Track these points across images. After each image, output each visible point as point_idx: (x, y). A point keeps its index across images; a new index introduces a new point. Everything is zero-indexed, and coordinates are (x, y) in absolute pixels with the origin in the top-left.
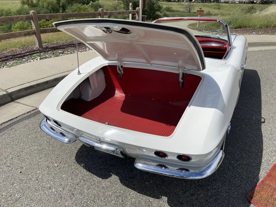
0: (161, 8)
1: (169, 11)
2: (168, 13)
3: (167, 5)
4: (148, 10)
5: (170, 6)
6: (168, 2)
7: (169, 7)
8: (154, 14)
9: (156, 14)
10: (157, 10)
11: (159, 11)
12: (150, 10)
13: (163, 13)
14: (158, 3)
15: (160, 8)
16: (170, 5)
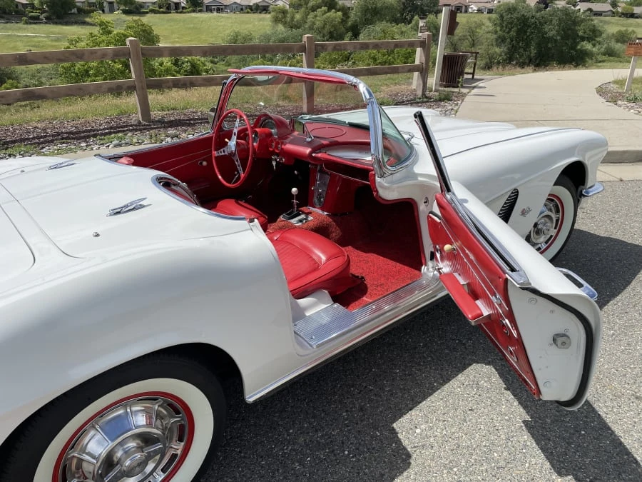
0: (598, 33)
1: (623, 42)
2: (618, 46)
3: (623, 25)
4: (559, 38)
5: (630, 29)
6: (627, 17)
7: (627, 30)
8: (573, 47)
9: (579, 47)
10: (583, 39)
11: (589, 39)
12: (562, 38)
13: (604, 47)
14: (592, 20)
15: (594, 34)
16: (631, 25)
